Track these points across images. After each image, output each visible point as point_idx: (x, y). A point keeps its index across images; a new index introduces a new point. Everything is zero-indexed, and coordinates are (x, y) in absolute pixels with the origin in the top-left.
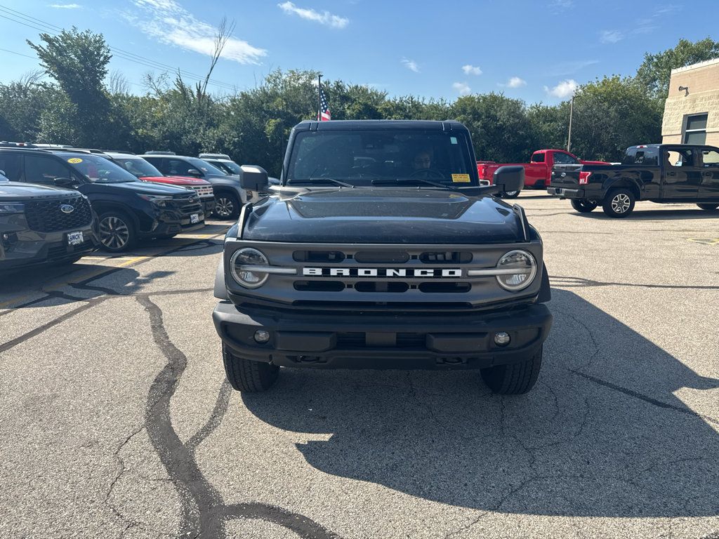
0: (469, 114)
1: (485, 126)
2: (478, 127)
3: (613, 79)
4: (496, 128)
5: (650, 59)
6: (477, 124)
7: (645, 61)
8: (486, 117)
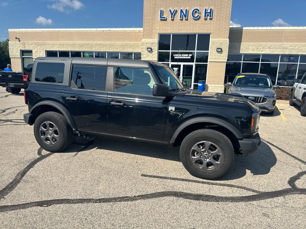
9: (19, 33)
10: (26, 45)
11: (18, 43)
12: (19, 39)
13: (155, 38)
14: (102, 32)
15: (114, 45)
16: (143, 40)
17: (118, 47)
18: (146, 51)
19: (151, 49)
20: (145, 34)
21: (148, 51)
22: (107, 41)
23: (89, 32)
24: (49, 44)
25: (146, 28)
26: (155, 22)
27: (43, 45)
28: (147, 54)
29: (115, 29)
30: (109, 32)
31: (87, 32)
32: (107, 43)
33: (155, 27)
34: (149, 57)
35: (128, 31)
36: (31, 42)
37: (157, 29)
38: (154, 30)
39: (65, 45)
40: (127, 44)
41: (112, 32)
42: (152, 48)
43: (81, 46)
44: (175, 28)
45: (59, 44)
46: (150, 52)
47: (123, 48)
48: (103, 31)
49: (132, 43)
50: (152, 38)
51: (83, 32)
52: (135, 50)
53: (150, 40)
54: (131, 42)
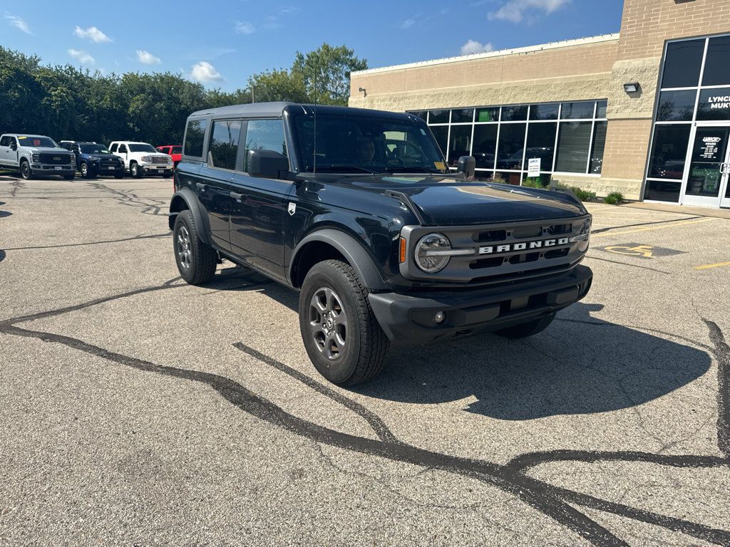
0: (149, 94)
1: (168, 109)
2: (161, 108)
3: (282, 73)
4: (180, 111)
5: (301, 58)
6: (159, 105)
7: (297, 59)
8: (169, 98)
9: (366, 78)
10: (375, 102)
11: (363, 99)
12: (365, 90)
13: (652, 56)
14: (522, 57)
15: (548, 86)
16: (617, 65)
17: (558, 88)
18: (622, 92)
19: (637, 86)
20: (626, 47)
21: (628, 93)
22: (533, 78)
23: (494, 61)
24: (413, 97)
25: (629, 31)
26: (658, 10)
27: (402, 99)
28: (622, 102)
29: (555, 45)
30: (539, 55)
31: (491, 61)
32: (532, 82)
33: (657, 23)
34: (628, 110)
35: (590, 46)
36: (383, 95)
37: (662, 30)
38: (653, 31)
39: (442, 95)
40: (582, 79)
41: (547, 54)
42: (641, 83)
43: (475, 94)
44: (722, 18)
45: (432, 94)
46: (634, 94)
47: (571, 91)
48: (526, 53)
49: (594, 75)
50: (643, 57)
51: (481, 62)
52: (600, 94)
53: (637, 63)
54: (592, 74)
